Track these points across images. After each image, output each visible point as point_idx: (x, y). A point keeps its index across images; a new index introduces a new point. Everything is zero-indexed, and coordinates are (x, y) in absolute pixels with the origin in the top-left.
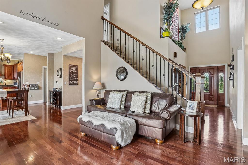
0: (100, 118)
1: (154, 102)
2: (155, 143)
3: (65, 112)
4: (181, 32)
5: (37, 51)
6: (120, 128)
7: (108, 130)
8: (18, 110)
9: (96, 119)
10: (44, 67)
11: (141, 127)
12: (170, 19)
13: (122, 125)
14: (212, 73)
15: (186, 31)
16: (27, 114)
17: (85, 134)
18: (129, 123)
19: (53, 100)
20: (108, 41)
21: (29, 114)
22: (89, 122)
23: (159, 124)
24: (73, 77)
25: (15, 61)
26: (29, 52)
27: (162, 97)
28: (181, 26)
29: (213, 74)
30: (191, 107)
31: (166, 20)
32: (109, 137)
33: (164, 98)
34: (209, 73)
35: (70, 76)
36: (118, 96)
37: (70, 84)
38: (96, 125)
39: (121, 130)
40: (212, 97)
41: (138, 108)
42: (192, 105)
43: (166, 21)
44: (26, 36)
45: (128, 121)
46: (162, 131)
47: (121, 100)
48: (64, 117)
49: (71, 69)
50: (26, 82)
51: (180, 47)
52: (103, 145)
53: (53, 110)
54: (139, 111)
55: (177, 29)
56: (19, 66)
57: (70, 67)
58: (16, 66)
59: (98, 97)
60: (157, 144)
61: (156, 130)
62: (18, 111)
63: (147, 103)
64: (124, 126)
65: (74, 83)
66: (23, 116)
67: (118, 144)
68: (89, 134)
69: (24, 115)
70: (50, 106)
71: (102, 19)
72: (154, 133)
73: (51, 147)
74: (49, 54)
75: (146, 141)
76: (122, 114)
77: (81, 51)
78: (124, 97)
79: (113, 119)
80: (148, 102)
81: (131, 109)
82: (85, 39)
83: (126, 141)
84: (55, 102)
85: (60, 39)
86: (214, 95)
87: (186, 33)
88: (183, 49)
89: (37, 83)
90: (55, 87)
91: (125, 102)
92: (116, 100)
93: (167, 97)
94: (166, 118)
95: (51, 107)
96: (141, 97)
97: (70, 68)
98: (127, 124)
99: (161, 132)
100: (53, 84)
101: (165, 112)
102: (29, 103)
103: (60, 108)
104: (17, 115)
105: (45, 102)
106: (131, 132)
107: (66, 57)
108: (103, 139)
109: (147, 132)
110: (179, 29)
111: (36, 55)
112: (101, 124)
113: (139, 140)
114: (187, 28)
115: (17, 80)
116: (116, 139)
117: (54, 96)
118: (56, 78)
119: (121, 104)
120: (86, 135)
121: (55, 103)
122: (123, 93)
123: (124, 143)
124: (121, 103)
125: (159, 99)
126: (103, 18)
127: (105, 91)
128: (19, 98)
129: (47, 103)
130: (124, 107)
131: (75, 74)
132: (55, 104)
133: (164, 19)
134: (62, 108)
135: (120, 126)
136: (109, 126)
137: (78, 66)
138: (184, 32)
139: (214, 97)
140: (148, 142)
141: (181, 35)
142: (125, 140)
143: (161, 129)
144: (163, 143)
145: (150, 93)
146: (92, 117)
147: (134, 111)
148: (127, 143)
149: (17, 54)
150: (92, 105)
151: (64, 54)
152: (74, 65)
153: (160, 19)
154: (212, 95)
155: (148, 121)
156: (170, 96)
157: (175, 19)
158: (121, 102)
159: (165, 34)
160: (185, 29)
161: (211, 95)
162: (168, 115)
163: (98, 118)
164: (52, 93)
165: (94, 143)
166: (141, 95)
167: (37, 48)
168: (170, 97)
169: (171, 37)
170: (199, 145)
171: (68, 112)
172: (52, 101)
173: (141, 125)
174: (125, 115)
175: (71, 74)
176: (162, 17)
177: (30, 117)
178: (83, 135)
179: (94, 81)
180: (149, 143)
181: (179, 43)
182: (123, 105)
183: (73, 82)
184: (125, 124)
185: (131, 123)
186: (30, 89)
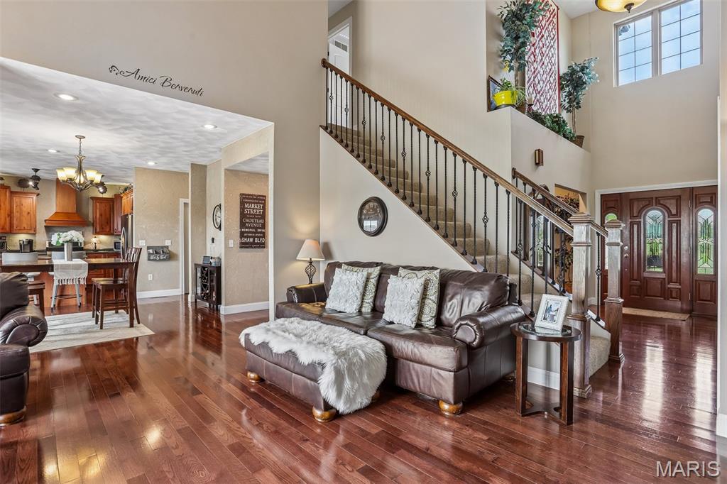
0: (291, 335)
1: (449, 296)
2: (439, 412)
3: (230, 321)
4: (568, 86)
5: (164, 160)
6: (334, 362)
7: (304, 367)
8: (117, 312)
9: (280, 339)
10: (182, 201)
11: (401, 365)
12: (520, 51)
13: (341, 355)
14: (674, 212)
15: (585, 83)
16: (135, 322)
17: (256, 376)
18: (363, 351)
19: (202, 290)
20: (344, 125)
21: (139, 323)
22: (264, 345)
23: (447, 358)
24: (253, 228)
25: (118, 187)
26: (144, 162)
27: (470, 282)
28: (569, 67)
29: (676, 215)
30: (551, 313)
31: (510, 54)
32: (306, 386)
33: (476, 286)
34: (661, 211)
35: (242, 225)
36: (353, 279)
37: (244, 245)
38: (279, 352)
39: (335, 368)
40: (671, 286)
41: (400, 312)
42: (554, 308)
43: (509, 58)
44: (130, 125)
45: (362, 347)
46: (456, 378)
47: (361, 289)
48: (226, 334)
49: (246, 206)
50: (140, 241)
51: (558, 132)
52: (294, 406)
53: (203, 314)
54: (402, 322)
55: (554, 80)
56: (125, 200)
57: (245, 199)
58: (119, 200)
59: (311, 282)
60: (443, 415)
61: (438, 373)
62: (117, 315)
63: (427, 300)
64: (345, 359)
65: (254, 243)
66: (126, 327)
67: (327, 407)
68: (265, 376)
69: (128, 325)
70: (196, 305)
71: (324, 66)
72: (435, 384)
73: (168, 403)
74: (194, 166)
75: (414, 404)
76: (355, 329)
77: (265, 156)
78: (373, 281)
79: (323, 338)
80: (431, 297)
81: (386, 317)
82: (273, 123)
83: (350, 400)
84: (207, 294)
85: (213, 127)
86: (679, 281)
87: (585, 88)
88: (571, 140)
89: (166, 244)
90: (208, 255)
91: (375, 297)
92: (348, 291)
93: (485, 285)
94: (470, 343)
95: (198, 307)
96: (409, 283)
97: (242, 203)
98: (356, 354)
99: (451, 381)
100: (205, 245)
101: (466, 324)
102: (140, 295)
103: (218, 310)
104: (111, 325)
105: (187, 294)
106: (370, 376)
107: (232, 173)
108: (293, 391)
109: (416, 381)
110: (560, 78)
111: (163, 171)
112: (290, 351)
113: (396, 402)
114: (587, 74)
115: (120, 235)
116: (322, 392)
117: (205, 279)
118: (211, 230)
119: (362, 302)
120: (261, 380)
121: (206, 297)
122: (370, 270)
123: (345, 403)
124: (363, 299)
125: (462, 288)
126: (325, 64)
127: (329, 264)
128: (121, 282)
129: (190, 296)
130: (369, 311)
131: (257, 218)
132: (207, 300)
133: (501, 53)
134: (224, 309)
135: (332, 358)
136: (306, 356)
137: (265, 197)
138: (577, 86)
139: (680, 289)
140: (418, 408)
141: (570, 94)
142: (349, 396)
143: (450, 371)
144: (462, 413)
145: (436, 272)
146: (274, 333)
147: (391, 320)
148: (357, 406)
149: (120, 168)
150: (291, 301)
151: (227, 167)
152: (255, 195)
153: (489, 54)
154: (673, 281)
155: (417, 348)
156: (492, 280)
157: (544, 50)
158: (363, 295)
159: (502, 97)
160: (581, 77)
161: (670, 281)
162: (476, 335)
163: (287, 334)
164: (199, 269)
165: (275, 399)
166: (414, 275)
167: (163, 152)
168: (493, 282)
169: (521, 106)
170: (568, 424)
171: (237, 320)
172: (199, 291)
173: (402, 360)
174: (362, 332)
175: (247, 220)
176: (495, 50)
177: (142, 331)
178: (252, 379)
179: (300, 237)
180: (419, 410)
181: (553, 122)
182: (367, 305)
183: (251, 240)
184: (351, 354)
185: (368, 351)
186: (149, 260)
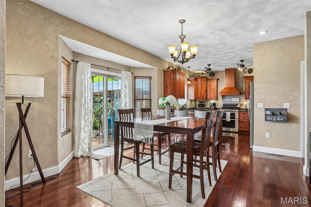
50: (259, 104)
186: (266, 120)
